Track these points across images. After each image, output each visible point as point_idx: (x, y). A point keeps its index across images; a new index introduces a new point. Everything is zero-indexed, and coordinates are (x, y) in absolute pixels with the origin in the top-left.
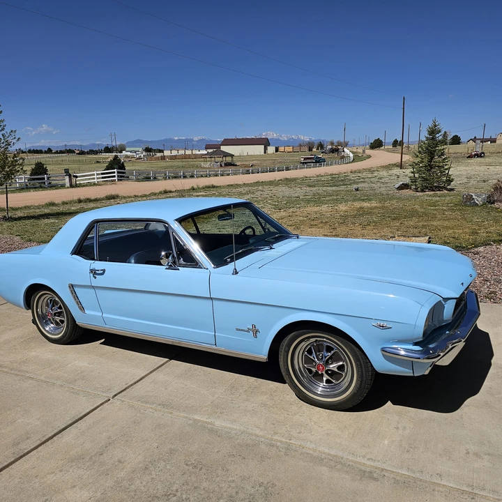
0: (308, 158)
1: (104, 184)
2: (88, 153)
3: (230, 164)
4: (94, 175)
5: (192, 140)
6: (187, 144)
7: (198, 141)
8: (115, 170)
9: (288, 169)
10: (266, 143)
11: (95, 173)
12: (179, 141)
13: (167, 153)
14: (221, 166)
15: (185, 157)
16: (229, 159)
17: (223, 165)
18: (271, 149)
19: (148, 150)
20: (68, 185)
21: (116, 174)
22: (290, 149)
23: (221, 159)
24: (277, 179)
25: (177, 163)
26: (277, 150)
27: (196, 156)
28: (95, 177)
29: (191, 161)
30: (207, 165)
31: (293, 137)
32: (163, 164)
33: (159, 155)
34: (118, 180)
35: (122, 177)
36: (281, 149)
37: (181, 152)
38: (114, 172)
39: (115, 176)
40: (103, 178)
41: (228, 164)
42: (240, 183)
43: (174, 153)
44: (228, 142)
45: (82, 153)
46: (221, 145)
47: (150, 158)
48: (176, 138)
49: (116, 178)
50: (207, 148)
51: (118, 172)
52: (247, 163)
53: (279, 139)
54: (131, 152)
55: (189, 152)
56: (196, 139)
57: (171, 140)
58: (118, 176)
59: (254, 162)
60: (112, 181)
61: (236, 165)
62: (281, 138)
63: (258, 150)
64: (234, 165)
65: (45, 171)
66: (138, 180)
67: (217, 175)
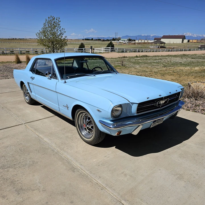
0: (203, 46)
1: (105, 53)
2: (106, 41)
3: (163, 47)
4: (102, 49)
5: (150, 36)
6: (147, 38)
7: (152, 37)
8: (110, 48)
9: (190, 50)
10: (183, 38)
11: (102, 48)
12: (144, 36)
13: (137, 41)
14: (158, 47)
15: (144, 43)
16: (163, 45)
17: (159, 47)
18: (186, 41)
19: (130, 40)
20: (91, 52)
21: (110, 49)
22: (196, 41)
23: (159, 45)
24: (179, 54)
25: (140, 46)
26: (188, 41)
27: (149, 43)
28: (102, 50)
29: (146, 45)
30: (152, 47)
31: (200, 35)
32: (134, 46)
33: (133, 42)
34: (111, 52)
35: (113, 50)
36: (191, 41)
37: (143, 41)
38: (109, 48)
39: (109, 50)
40: (105, 50)
41: (161, 47)
42: (160, 55)
43: (140, 41)
44: (165, 37)
45: (104, 40)
46: (161, 38)
47: (129, 43)
48: (143, 35)
49: (110, 51)
50: (154, 40)
51: (111, 48)
52: (171, 47)
53: (192, 36)
54: (123, 41)
55: (146, 41)
56: (152, 35)
57: (140, 36)
58: (111, 50)
59: (175, 46)
60: (109, 52)
61: (166, 48)
62: (193, 36)
63: (179, 41)
64: (164, 47)
65: (84, 47)
66: (119, 52)
67: (154, 52)
